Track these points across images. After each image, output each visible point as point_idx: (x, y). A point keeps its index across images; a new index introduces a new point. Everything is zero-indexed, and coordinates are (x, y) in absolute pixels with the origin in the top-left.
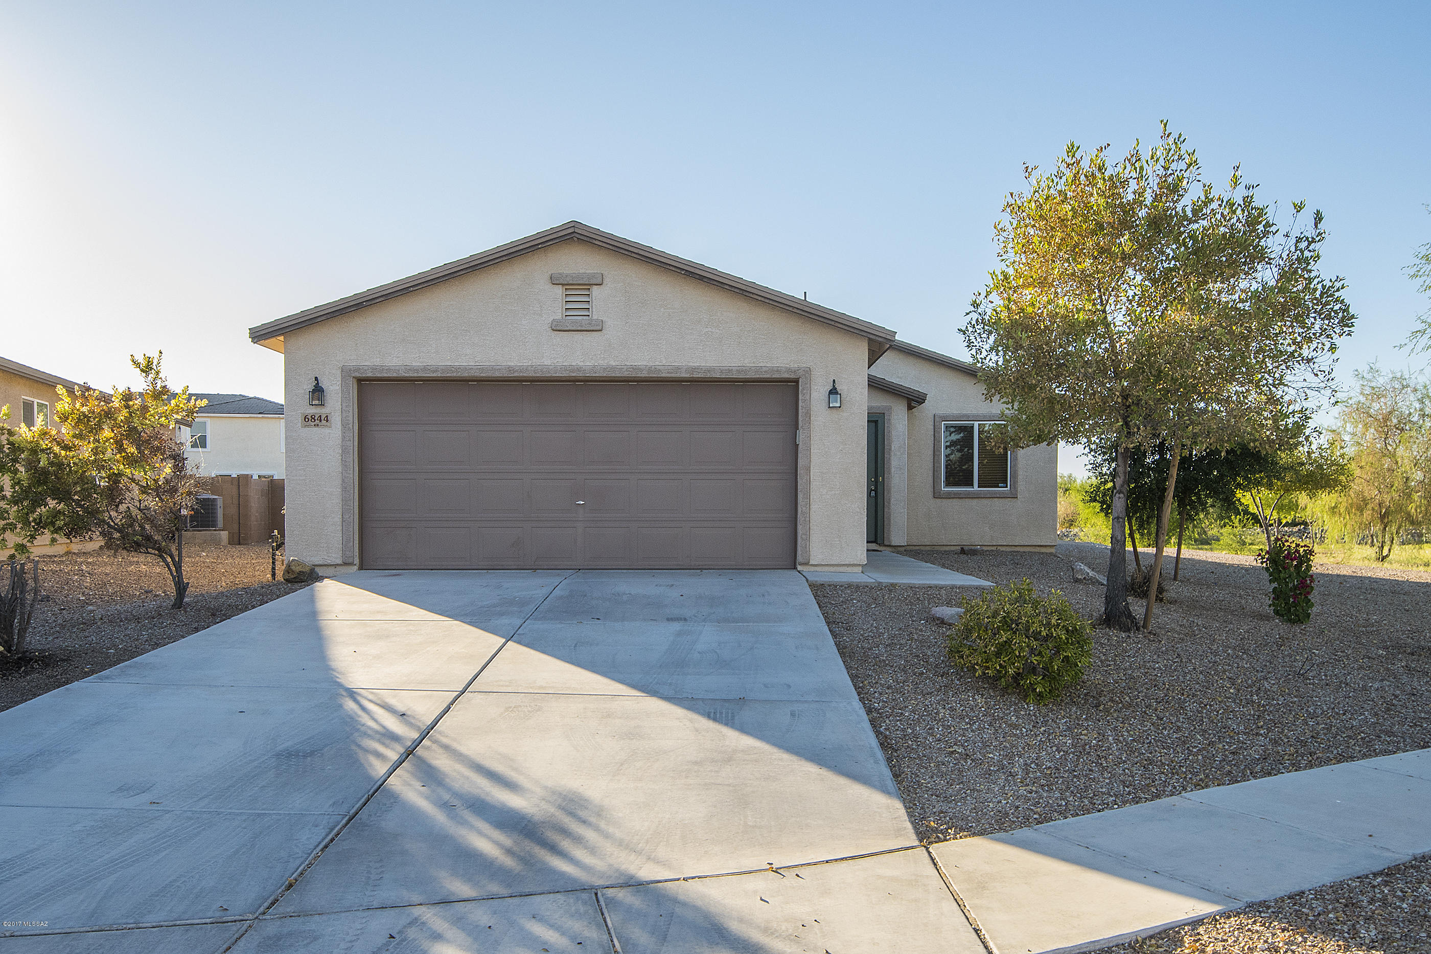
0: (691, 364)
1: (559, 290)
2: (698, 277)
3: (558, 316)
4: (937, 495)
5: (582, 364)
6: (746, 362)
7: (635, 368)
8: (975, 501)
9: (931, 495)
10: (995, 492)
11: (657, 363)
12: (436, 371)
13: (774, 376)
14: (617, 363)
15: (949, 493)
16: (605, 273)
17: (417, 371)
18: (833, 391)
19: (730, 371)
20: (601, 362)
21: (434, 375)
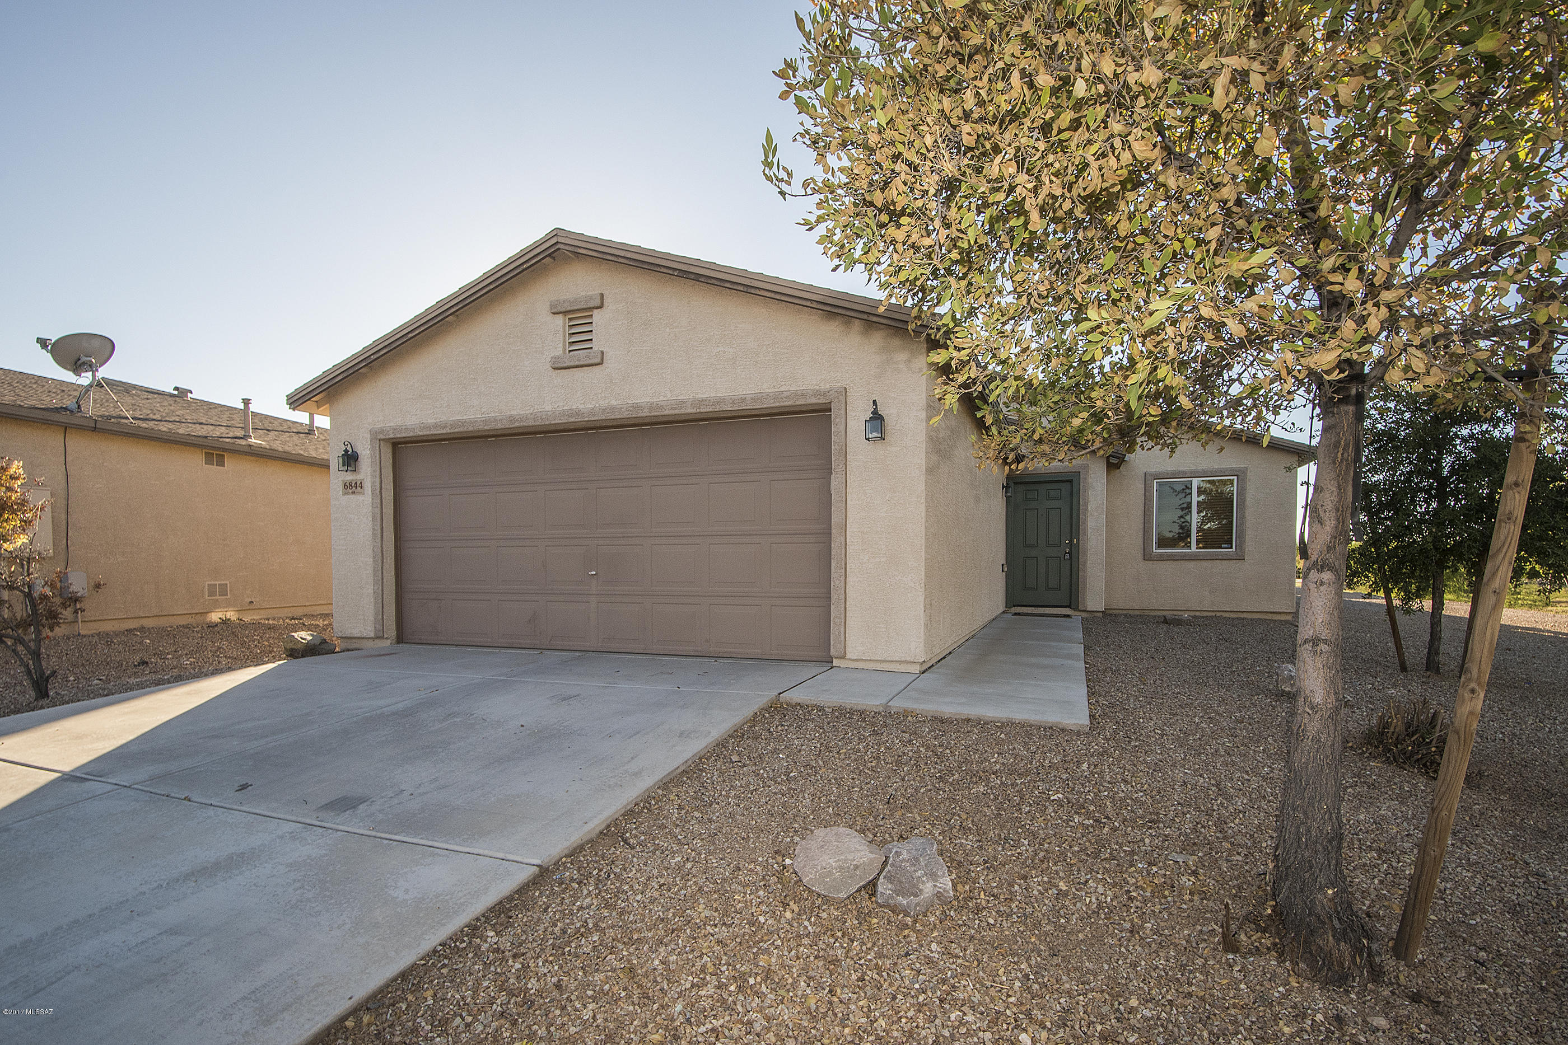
0: (699, 396)
1: (560, 320)
2: (693, 277)
3: (559, 352)
4: (1147, 557)
5: (582, 406)
6: (764, 387)
7: (637, 407)
8: (1193, 563)
9: (1140, 557)
10: (1217, 554)
11: (661, 398)
12: (445, 427)
13: (798, 403)
14: (619, 402)
15: (1161, 555)
16: (606, 293)
17: (429, 428)
18: (877, 419)
19: (743, 400)
20: (602, 402)
21: (444, 431)
